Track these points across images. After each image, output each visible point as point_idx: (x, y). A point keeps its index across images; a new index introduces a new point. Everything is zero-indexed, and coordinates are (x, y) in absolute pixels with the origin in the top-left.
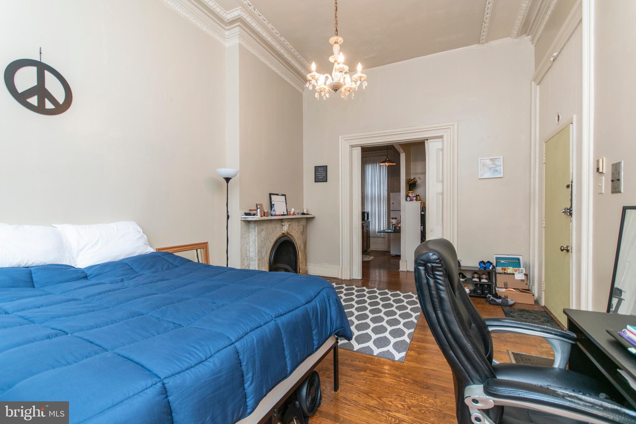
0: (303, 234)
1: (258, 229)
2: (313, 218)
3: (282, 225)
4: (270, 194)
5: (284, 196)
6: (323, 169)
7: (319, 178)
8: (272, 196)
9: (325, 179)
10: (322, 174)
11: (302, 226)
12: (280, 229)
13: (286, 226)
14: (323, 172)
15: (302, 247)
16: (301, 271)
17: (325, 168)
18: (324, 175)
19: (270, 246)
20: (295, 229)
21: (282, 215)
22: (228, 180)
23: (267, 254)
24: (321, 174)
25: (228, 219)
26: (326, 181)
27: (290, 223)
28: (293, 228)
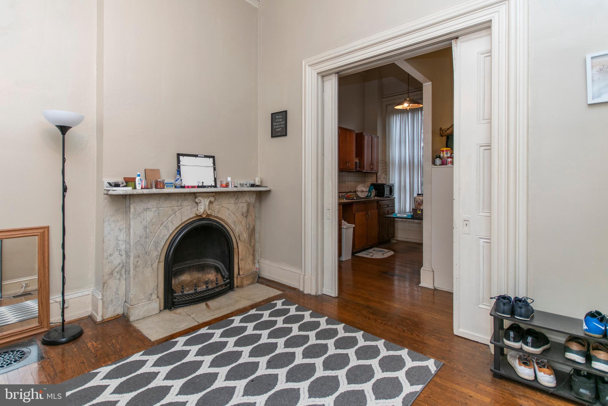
0: (246, 217)
1: (135, 209)
2: (269, 191)
3: (197, 203)
4: (179, 155)
5: (211, 159)
6: (281, 117)
7: (277, 130)
8: (181, 157)
9: (283, 133)
10: (281, 125)
11: (245, 204)
12: (191, 209)
13: (203, 204)
14: (281, 122)
15: (245, 236)
16: (241, 273)
17: (284, 114)
18: (283, 126)
19: (166, 235)
20: (228, 209)
21: (199, 187)
22: (64, 129)
23: (156, 247)
24: (278, 125)
25: (65, 193)
26: (285, 134)
27: (212, 199)
28: (223, 207)
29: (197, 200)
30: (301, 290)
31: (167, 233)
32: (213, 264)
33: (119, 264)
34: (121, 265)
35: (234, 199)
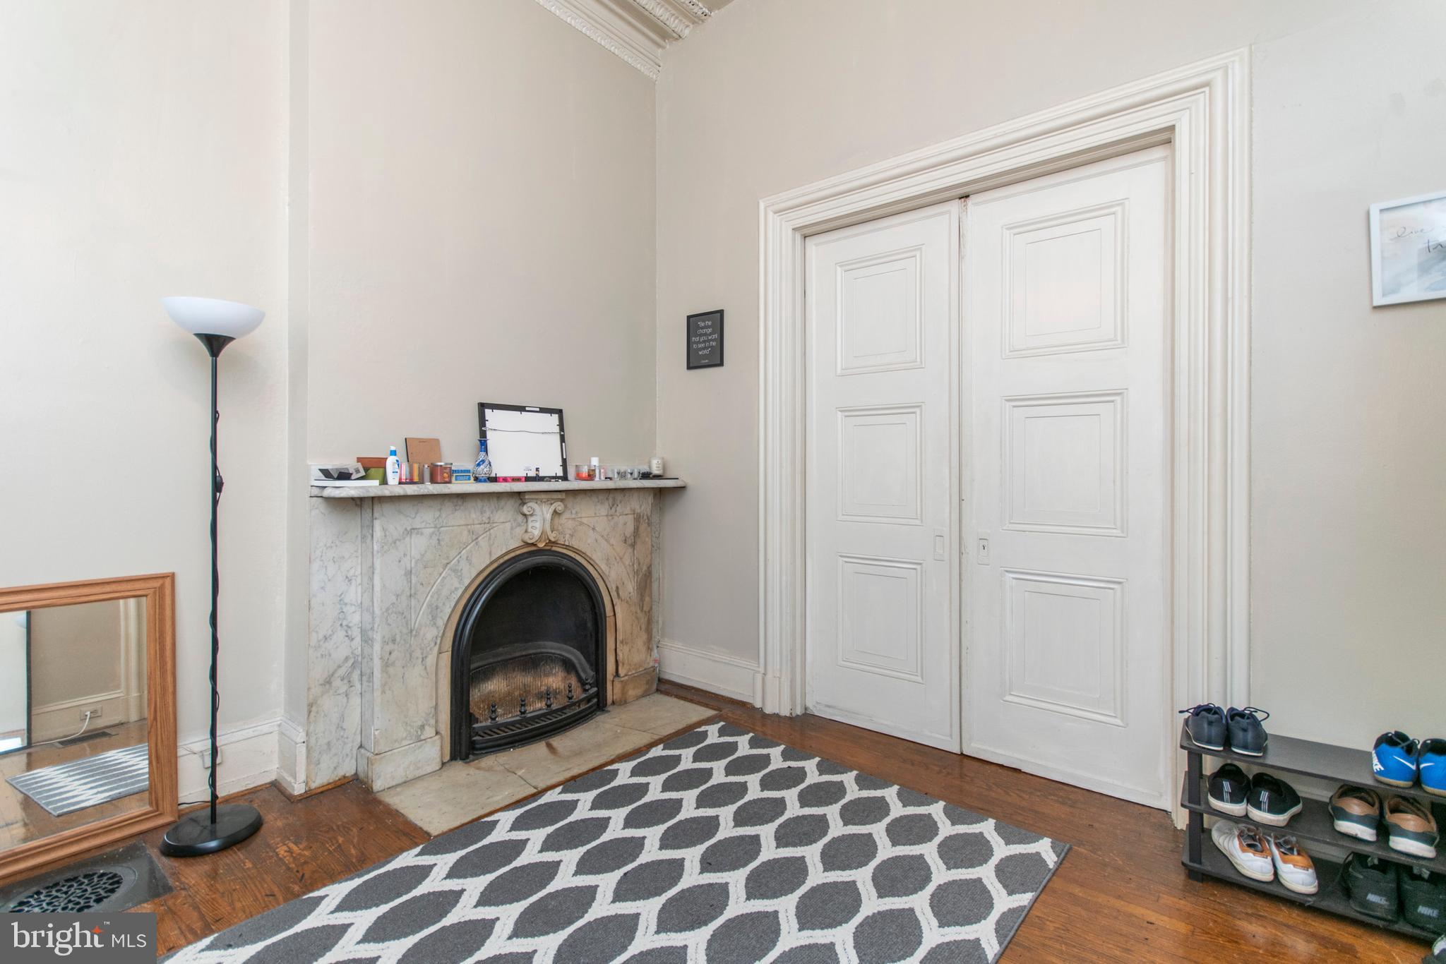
0: (633, 546)
1: (384, 530)
2: (682, 488)
3: (525, 515)
4: (482, 407)
5: (556, 417)
6: (710, 323)
7: (700, 353)
8: (488, 412)
9: (717, 360)
10: (709, 341)
11: (631, 517)
12: (512, 528)
13: (538, 518)
14: (710, 334)
15: (630, 588)
16: (622, 672)
17: (717, 317)
18: (714, 344)
19: (456, 589)
20: (594, 529)
21: (528, 479)
22: (215, 343)
23: (434, 618)
24: (704, 342)
25: (218, 494)
26: (719, 362)
27: (559, 506)
28: (581, 524)
29: (525, 509)
30: (758, 705)
31: (458, 586)
32: (558, 652)
33: (347, 659)
34: (351, 661)
35: (607, 506)
